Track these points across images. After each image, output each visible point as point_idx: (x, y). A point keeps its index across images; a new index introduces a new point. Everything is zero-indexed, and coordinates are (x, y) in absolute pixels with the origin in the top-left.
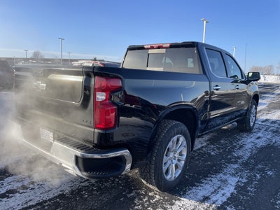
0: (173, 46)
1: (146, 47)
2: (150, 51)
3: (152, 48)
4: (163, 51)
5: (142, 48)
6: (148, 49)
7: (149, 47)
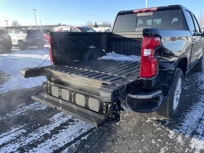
0: (160, 9)
1: (134, 11)
2: (138, 15)
3: (141, 12)
4: (151, 14)
5: (131, 12)
6: (137, 13)
7: (138, 11)
